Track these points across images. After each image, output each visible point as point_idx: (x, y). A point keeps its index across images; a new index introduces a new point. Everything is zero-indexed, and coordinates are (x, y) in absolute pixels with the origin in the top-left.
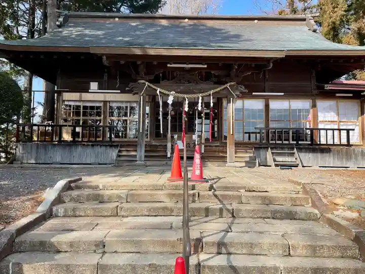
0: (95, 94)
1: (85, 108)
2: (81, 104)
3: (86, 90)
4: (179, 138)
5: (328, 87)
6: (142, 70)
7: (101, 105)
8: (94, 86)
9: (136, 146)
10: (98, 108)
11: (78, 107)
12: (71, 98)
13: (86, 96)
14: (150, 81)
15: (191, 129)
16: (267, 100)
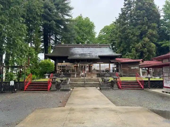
0: (64, 64)
1: (62, 66)
2: (62, 65)
3: (62, 62)
4: (82, 72)
5: (112, 61)
6: (76, 61)
7: (66, 65)
8: (64, 62)
9: (75, 74)
10: (65, 66)
11: (61, 66)
12: (59, 64)
13: (63, 64)
14: (77, 62)
15: (85, 70)
16: (100, 64)
